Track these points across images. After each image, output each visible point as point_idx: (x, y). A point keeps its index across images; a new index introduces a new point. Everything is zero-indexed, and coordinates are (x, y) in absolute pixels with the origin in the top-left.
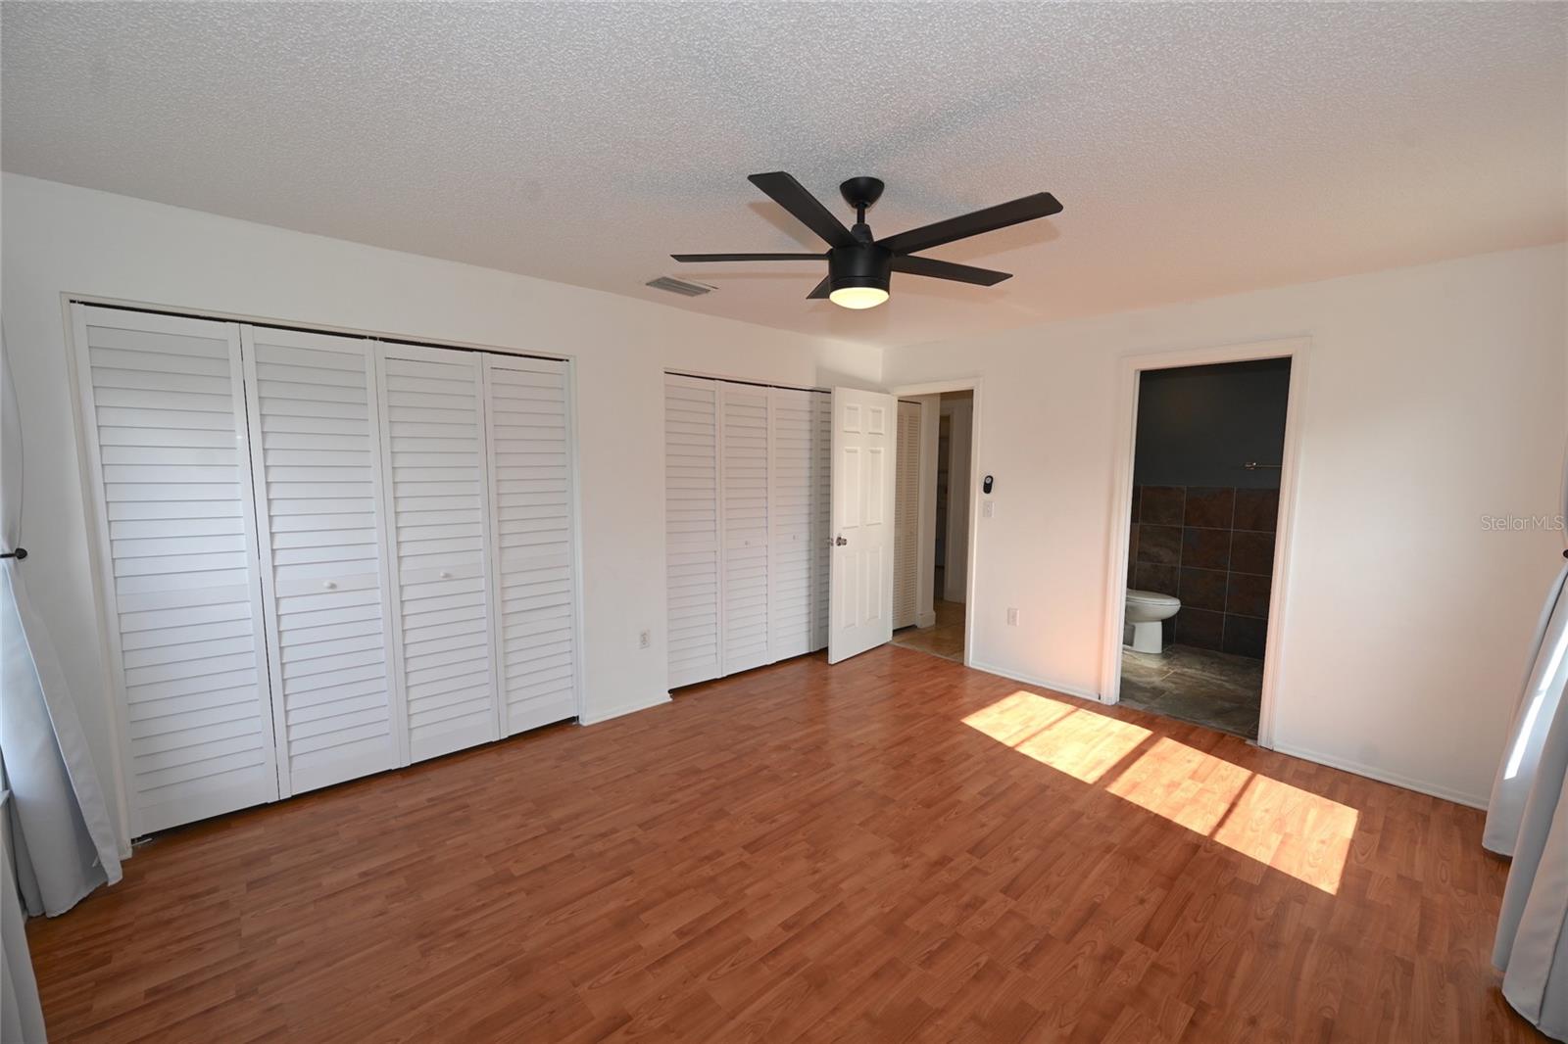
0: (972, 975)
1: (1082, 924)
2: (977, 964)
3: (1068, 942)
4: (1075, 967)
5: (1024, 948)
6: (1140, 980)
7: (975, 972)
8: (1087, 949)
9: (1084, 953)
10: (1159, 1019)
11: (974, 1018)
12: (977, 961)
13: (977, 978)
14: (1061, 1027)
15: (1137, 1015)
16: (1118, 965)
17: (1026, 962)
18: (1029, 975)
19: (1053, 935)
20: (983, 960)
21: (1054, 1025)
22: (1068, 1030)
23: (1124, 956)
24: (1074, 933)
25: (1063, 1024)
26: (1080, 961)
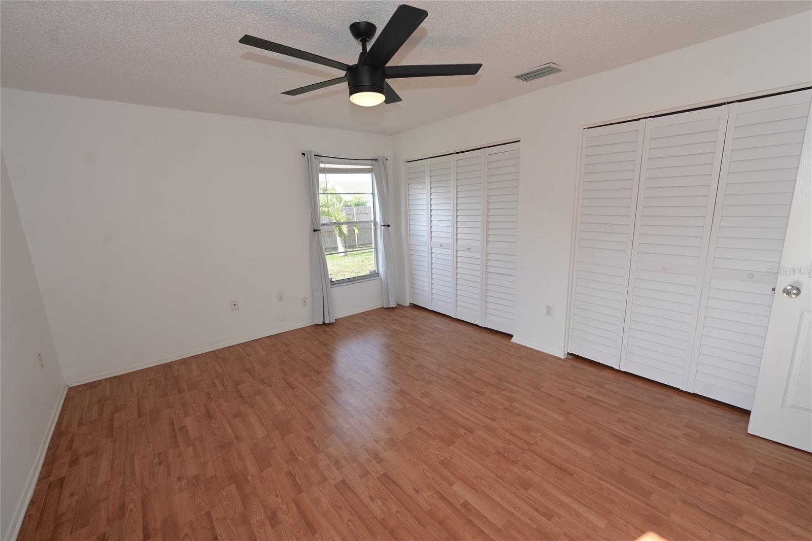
0: (294, 451)
1: (302, 514)
2: (299, 455)
3: (294, 500)
4: (277, 496)
5: (299, 477)
6: (253, 526)
7: (295, 453)
8: (284, 508)
9: (283, 504)
10: (229, 521)
11: (275, 447)
12: (301, 455)
13: (292, 453)
14: (253, 475)
15: (237, 512)
16: (266, 519)
17: (291, 475)
18: (283, 474)
19: (301, 494)
20: (300, 458)
21: (255, 474)
22: (249, 478)
23: (269, 526)
24: (298, 506)
25: (253, 477)
26: (279, 500)
